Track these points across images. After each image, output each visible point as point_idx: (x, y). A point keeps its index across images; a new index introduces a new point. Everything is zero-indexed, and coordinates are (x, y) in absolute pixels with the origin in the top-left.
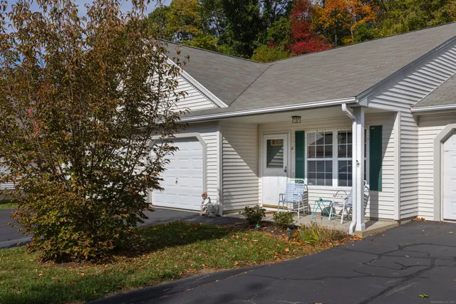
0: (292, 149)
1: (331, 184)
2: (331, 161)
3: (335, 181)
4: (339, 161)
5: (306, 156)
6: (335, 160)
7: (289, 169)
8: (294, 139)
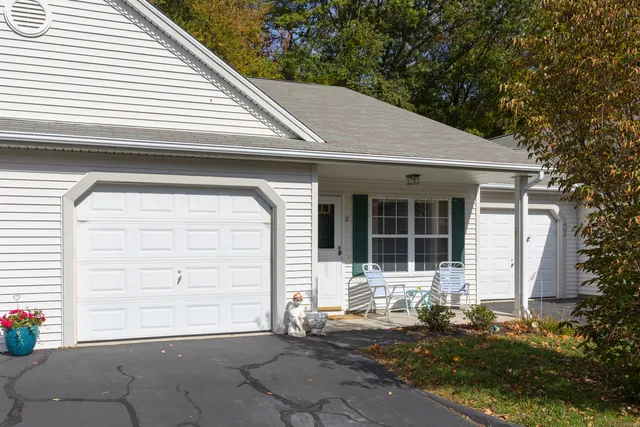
0: (347, 220)
1: (406, 269)
2: (406, 239)
3: (411, 265)
4: (416, 239)
5: (370, 231)
6: (411, 237)
7: (343, 250)
8: (350, 206)
